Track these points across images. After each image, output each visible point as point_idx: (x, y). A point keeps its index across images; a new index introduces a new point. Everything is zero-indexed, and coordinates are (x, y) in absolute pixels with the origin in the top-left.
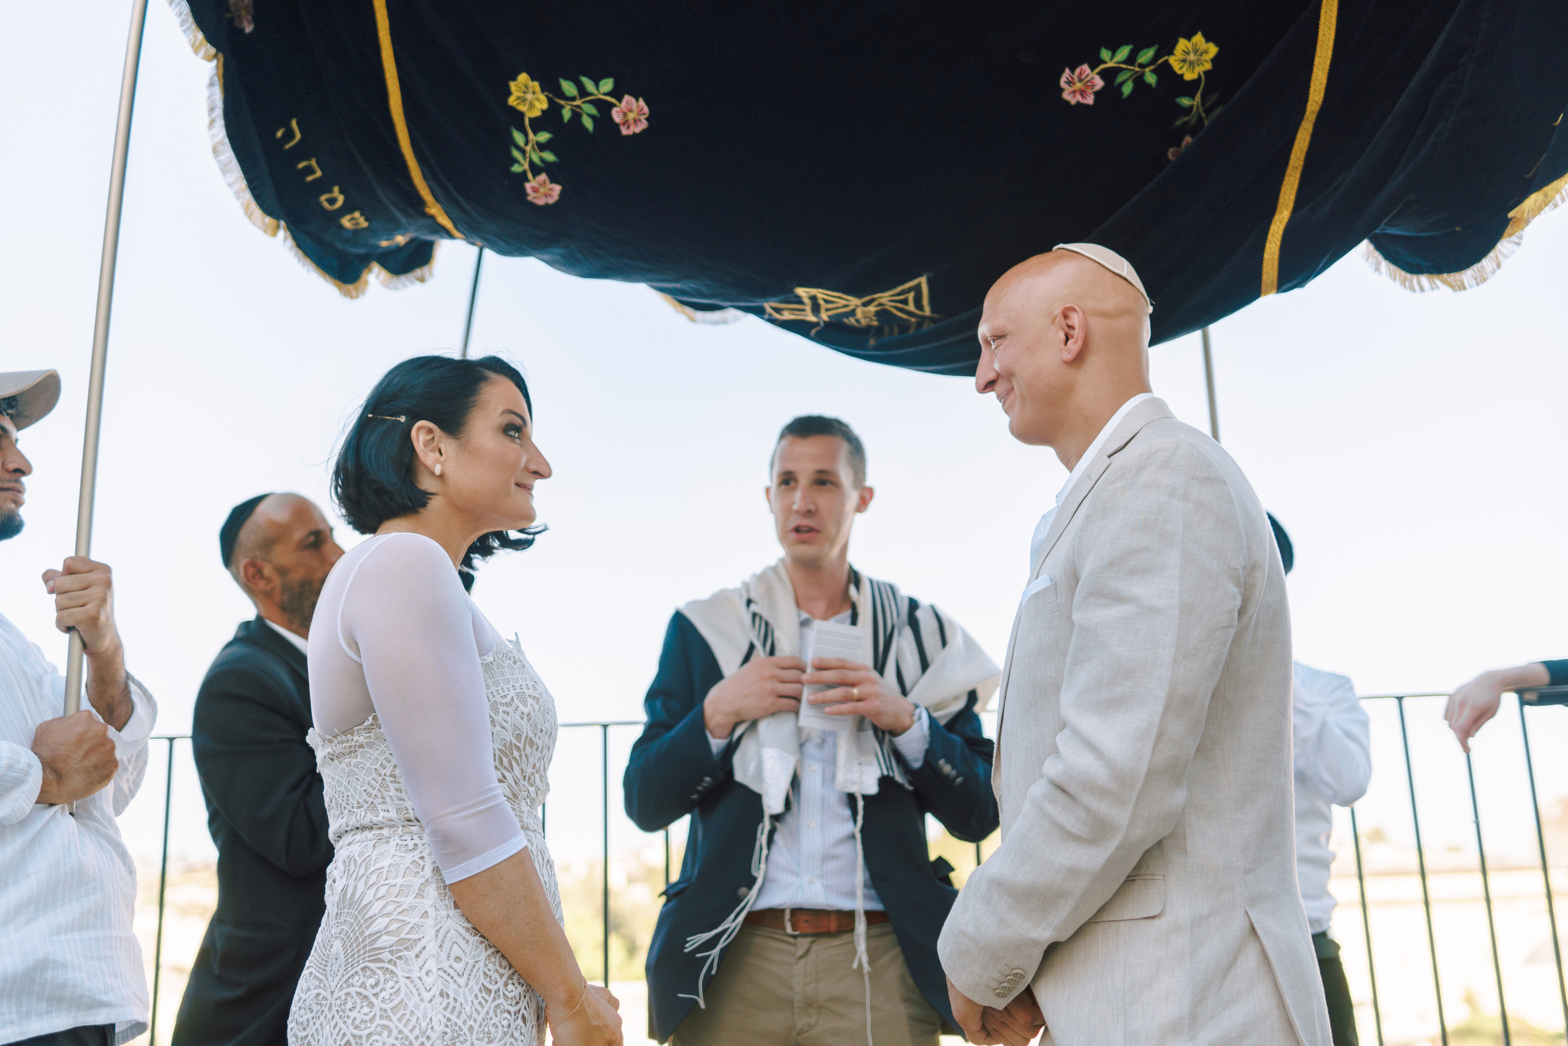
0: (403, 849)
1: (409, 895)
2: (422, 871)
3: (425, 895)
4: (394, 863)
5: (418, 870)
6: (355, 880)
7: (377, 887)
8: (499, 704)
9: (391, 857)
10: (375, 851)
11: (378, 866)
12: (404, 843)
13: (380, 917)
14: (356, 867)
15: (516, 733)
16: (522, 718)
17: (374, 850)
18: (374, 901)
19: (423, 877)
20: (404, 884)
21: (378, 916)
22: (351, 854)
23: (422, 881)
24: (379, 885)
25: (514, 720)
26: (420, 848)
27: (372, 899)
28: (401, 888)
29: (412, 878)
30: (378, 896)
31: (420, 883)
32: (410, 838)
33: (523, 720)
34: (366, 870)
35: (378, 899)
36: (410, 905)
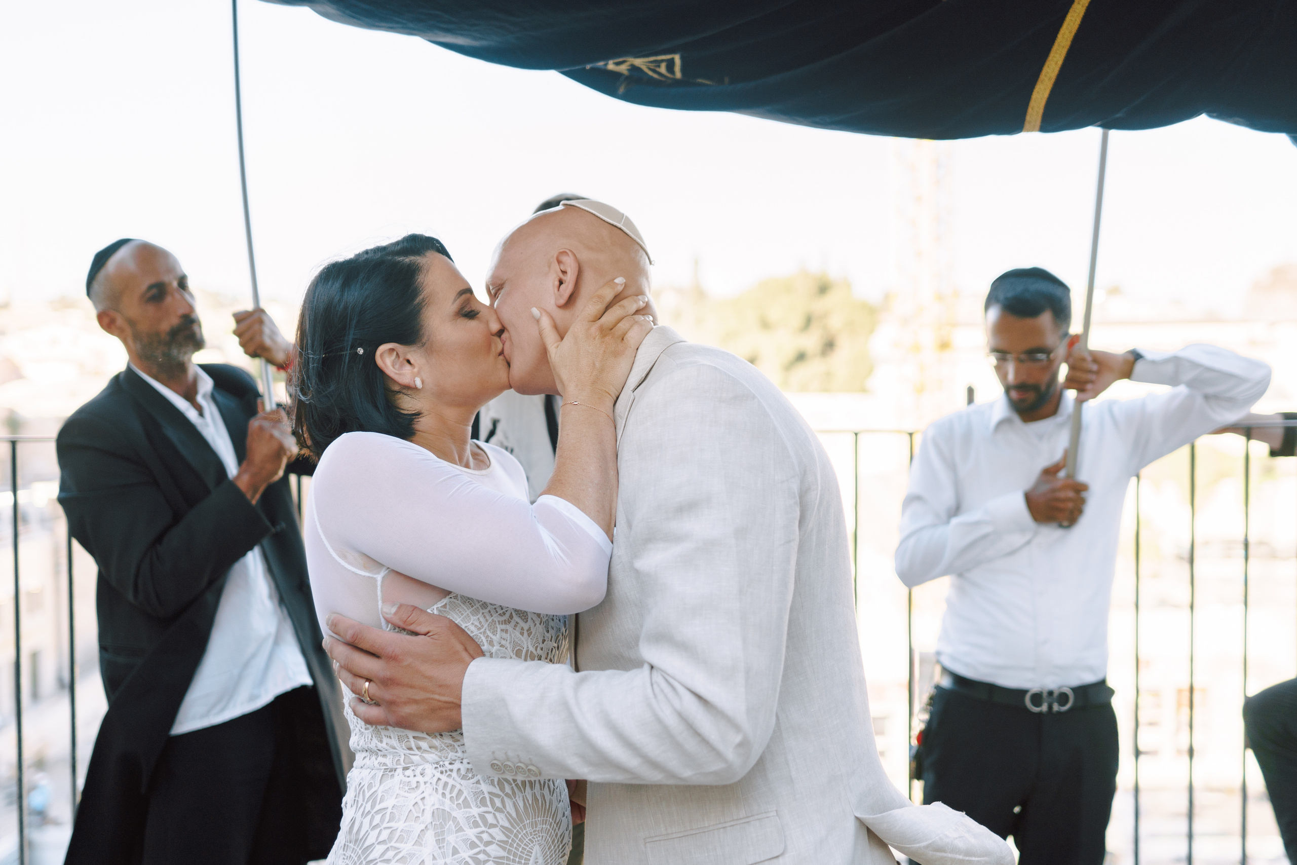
0: (407, 788)
1: (409, 842)
2: (422, 816)
3: (423, 843)
4: (398, 804)
5: (418, 815)
6: (362, 815)
7: (379, 829)
8: (497, 623)
9: (395, 796)
10: (382, 786)
11: (383, 805)
12: (407, 780)
13: (380, 861)
14: (363, 801)
15: (516, 649)
16: (522, 634)
17: (380, 785)
18: (376, 844)
19: (423, 822)
20: (405, 828)
21: (378, 860)
22: (361, 781)
23: (423, 827)
24: (382, 827)
25: (513, 637)
26: (422, 787)
27: (374, 842)
28: (401, 834)
29: (413, 823)
30: (380, 839)
31: (420, 830)
32: (413, 775)
33: (523, 636)
34: (373, 807)
35: (380, 842)
36: (408, 852)
